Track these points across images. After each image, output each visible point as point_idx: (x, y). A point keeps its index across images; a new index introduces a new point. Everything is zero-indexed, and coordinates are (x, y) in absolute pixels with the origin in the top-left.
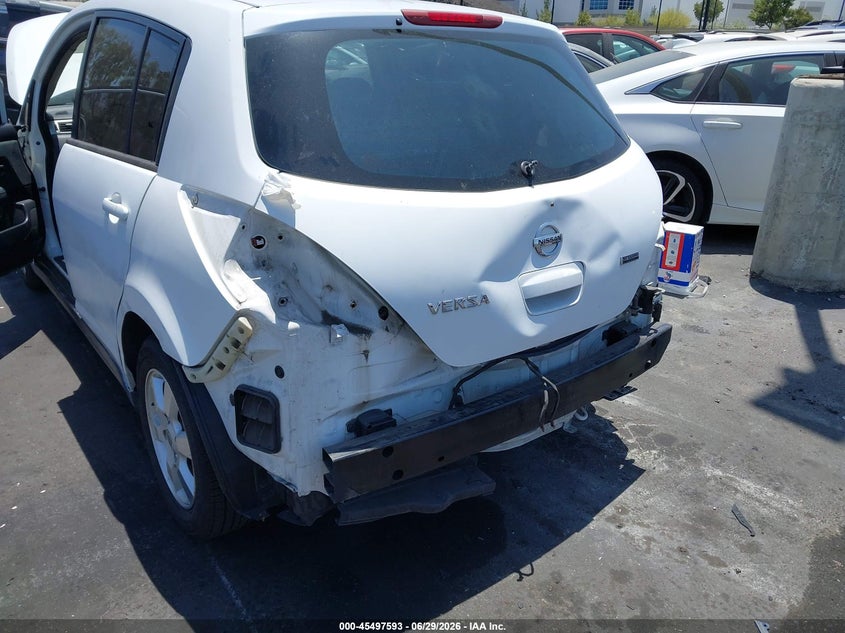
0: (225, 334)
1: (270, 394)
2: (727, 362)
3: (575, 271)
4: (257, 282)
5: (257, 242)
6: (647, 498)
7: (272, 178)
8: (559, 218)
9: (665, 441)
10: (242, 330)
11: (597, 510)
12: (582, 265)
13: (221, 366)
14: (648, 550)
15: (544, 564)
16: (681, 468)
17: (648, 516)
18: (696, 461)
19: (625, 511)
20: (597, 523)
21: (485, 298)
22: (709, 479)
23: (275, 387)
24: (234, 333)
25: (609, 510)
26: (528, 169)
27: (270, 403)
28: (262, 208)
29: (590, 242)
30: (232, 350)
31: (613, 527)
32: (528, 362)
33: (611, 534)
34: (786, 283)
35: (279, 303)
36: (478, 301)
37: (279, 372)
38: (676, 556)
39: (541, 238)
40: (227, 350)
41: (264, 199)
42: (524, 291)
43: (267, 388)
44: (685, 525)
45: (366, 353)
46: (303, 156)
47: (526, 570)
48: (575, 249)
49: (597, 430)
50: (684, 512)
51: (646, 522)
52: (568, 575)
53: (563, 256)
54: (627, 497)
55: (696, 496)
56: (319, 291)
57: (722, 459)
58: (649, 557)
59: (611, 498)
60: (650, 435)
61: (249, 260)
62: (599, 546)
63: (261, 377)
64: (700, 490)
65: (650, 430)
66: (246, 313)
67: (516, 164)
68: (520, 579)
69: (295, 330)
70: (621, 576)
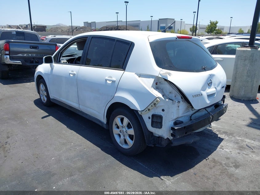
0: (153, 102)
1: (161, 115)
2: (232, 116)
3: (215, 89)
4: (158, 92)
5: (156, 84)
6: (226, 144)
7: (161, 70)
8: (211, 78)
9: (225, 133)
10: (157, 101)
11: (217, 147)
12: (216, 88)
13: (149, 110)
14: (231, 153)
15: (210, 157)
16: (231, 138)
17: (228, 147)
18: (234, 136)
19: (223, 147)
20: (218, 149)
21: (202, 95)
22: (239, 140)
23: (162, 113)
24: (155, 102)
25: (219, 147)
26: (205, 68)
27: (161, 117)
28: (160, 76)
29: (217, 83)
30: (153, 106)
31: (222, 150)
32: (206, 110)
33: (222, 151)
34: (240, 98)
35: (163, 96)
36: (201, 95)
37: (163, 110)
38: (238, 154)
39: (209, 82)
40: (152, 106)
41: (160, 74)
42: (207, 93)
43: (160, 114)
44: (237, 148)
45: (179, 106)
46: (166, 66)
47: (207, 158)
48: (215, 85)
49: (209, 131)
50: (236, 146)
51: (228, 148)
52: (216, 159)
53: (212, 86)
54: (222, 144)
55: (237, 143)
56: (168, 94)
57: (240, 136)
58: (232, 155)
59: (219, 145)
60: (221, 132)
61: (155, 87)
62: (220, 153)
63: (158, 112)
64: (237, 142)
65: (221, 131)
66: (158, 98)
67: (202, 67)
68: (207, 160)
69: (167, 101)
70: (228, 158)
